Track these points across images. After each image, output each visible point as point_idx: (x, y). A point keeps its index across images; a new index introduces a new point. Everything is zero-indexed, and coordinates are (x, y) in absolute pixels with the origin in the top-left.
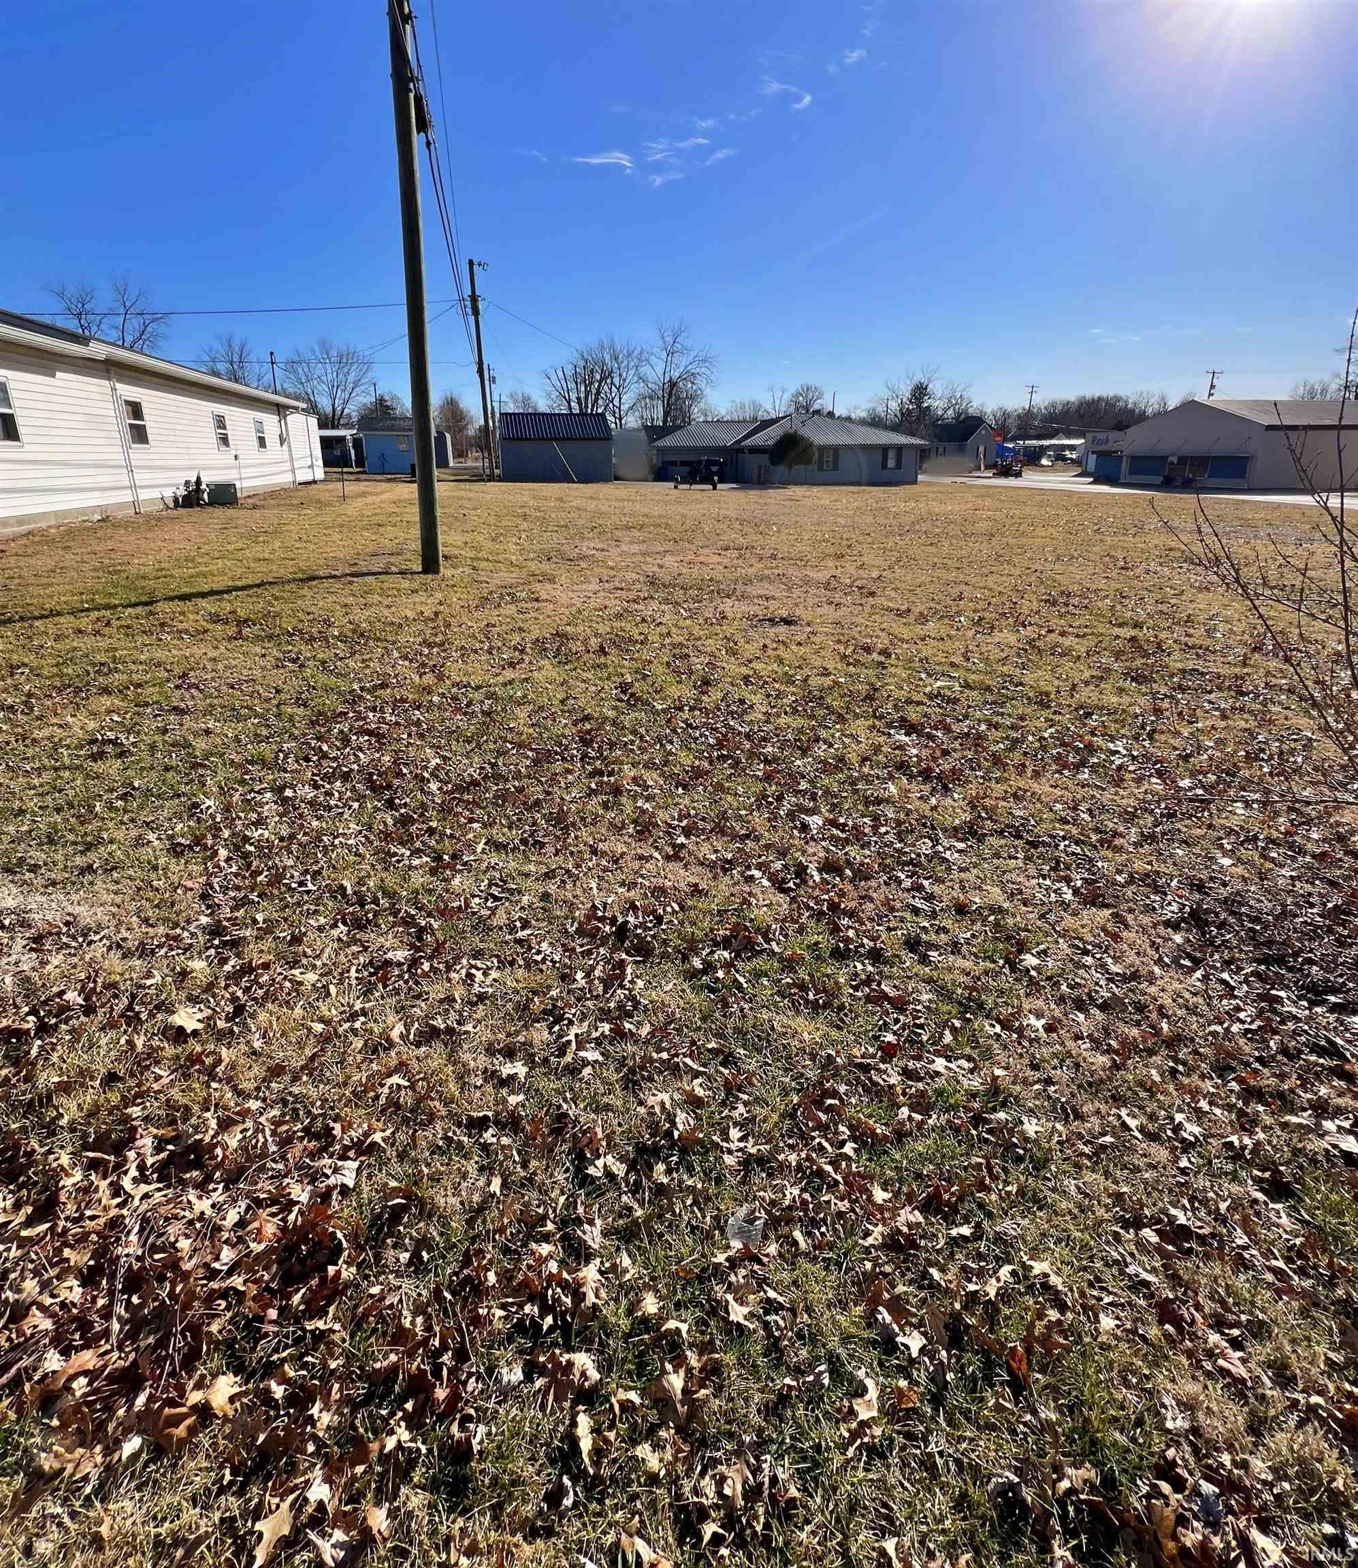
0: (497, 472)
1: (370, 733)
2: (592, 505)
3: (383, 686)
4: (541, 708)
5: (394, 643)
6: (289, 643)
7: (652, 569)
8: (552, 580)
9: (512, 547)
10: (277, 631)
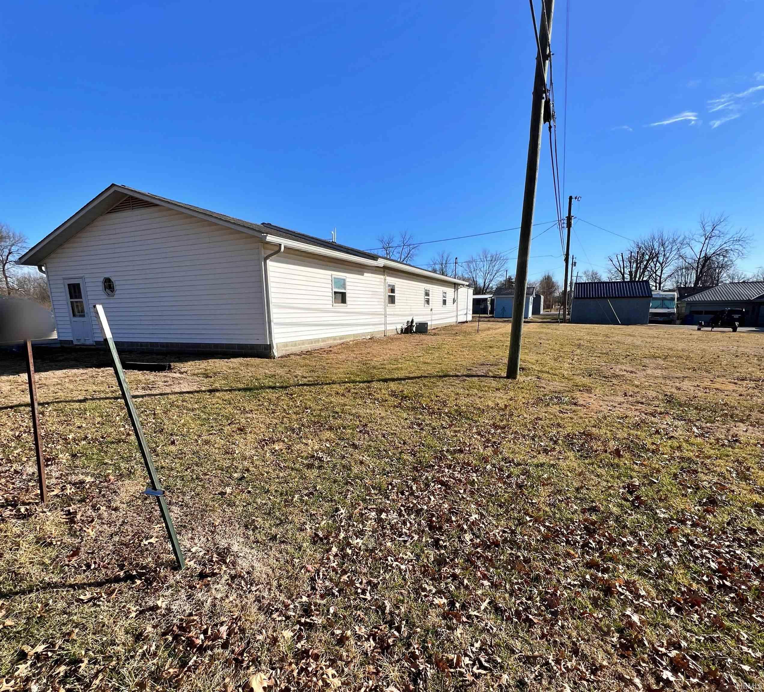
0: (568, 317)
1: (442, 483)
2: (629, 340)
3: (461, 451)
4: (559, 492)
5: (476, 422)
6: (421, 414)
7: (670, 390)
8: (589, 390)
9: (566, 365)
10: (418, 405)
